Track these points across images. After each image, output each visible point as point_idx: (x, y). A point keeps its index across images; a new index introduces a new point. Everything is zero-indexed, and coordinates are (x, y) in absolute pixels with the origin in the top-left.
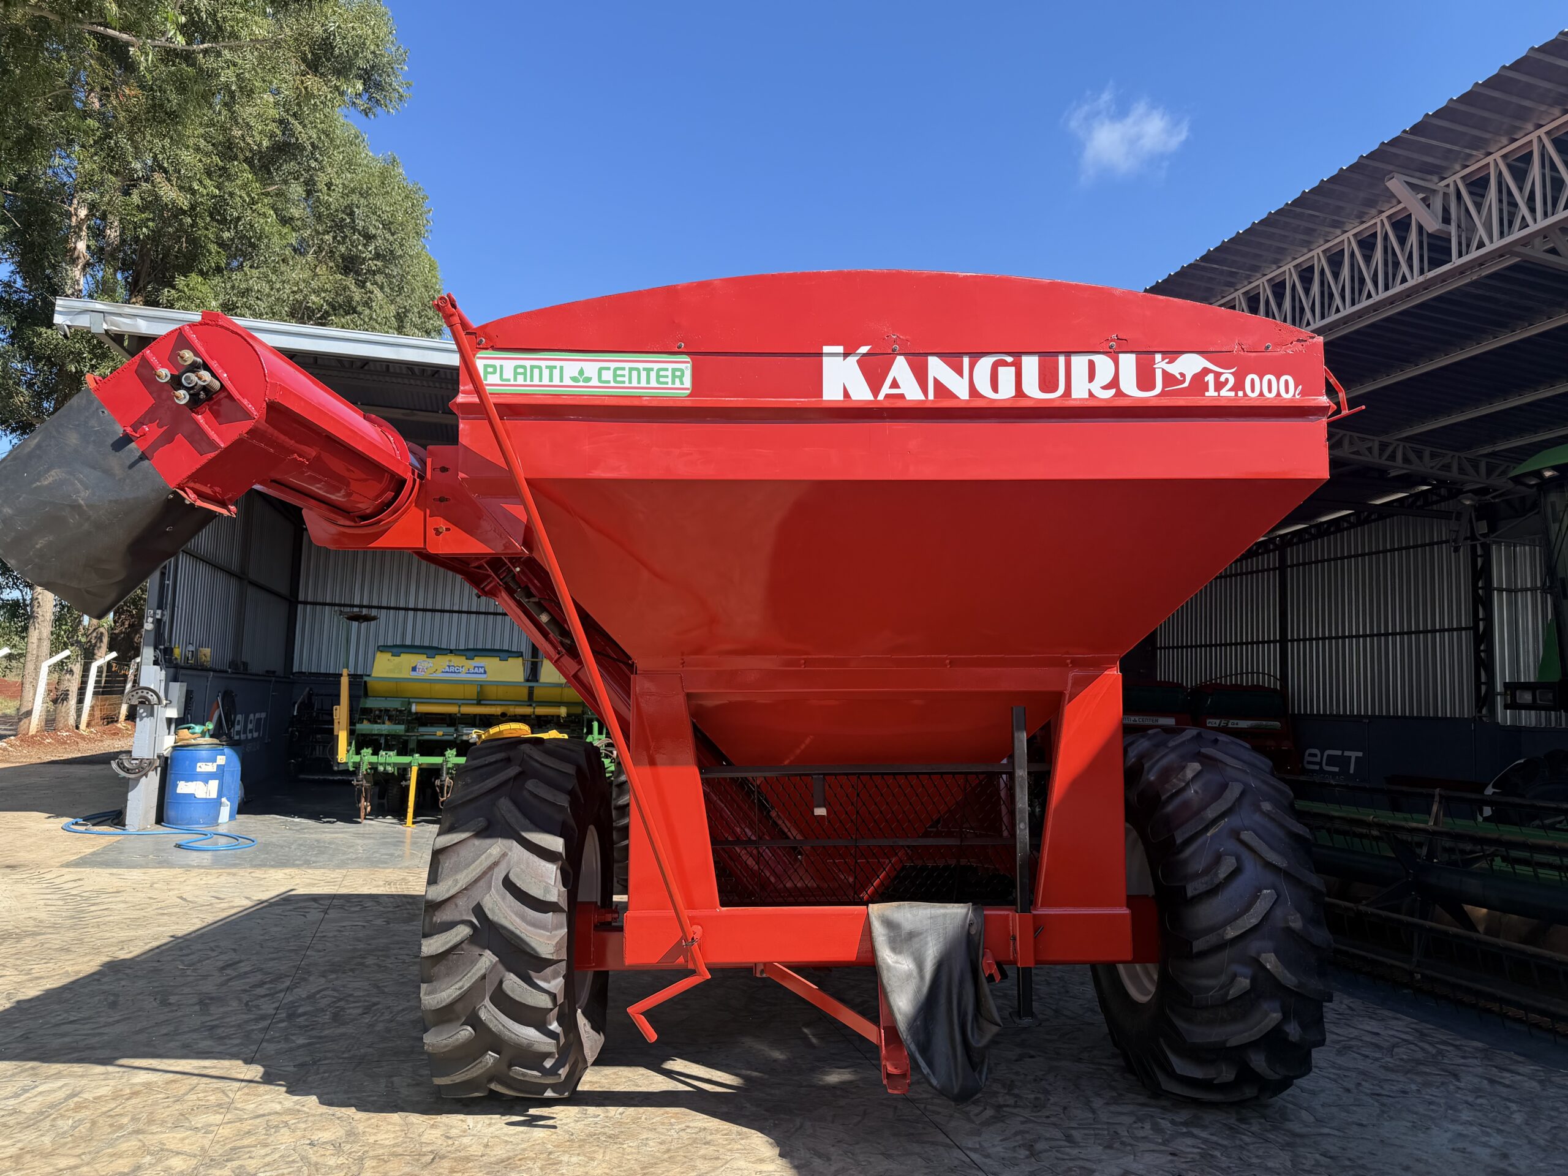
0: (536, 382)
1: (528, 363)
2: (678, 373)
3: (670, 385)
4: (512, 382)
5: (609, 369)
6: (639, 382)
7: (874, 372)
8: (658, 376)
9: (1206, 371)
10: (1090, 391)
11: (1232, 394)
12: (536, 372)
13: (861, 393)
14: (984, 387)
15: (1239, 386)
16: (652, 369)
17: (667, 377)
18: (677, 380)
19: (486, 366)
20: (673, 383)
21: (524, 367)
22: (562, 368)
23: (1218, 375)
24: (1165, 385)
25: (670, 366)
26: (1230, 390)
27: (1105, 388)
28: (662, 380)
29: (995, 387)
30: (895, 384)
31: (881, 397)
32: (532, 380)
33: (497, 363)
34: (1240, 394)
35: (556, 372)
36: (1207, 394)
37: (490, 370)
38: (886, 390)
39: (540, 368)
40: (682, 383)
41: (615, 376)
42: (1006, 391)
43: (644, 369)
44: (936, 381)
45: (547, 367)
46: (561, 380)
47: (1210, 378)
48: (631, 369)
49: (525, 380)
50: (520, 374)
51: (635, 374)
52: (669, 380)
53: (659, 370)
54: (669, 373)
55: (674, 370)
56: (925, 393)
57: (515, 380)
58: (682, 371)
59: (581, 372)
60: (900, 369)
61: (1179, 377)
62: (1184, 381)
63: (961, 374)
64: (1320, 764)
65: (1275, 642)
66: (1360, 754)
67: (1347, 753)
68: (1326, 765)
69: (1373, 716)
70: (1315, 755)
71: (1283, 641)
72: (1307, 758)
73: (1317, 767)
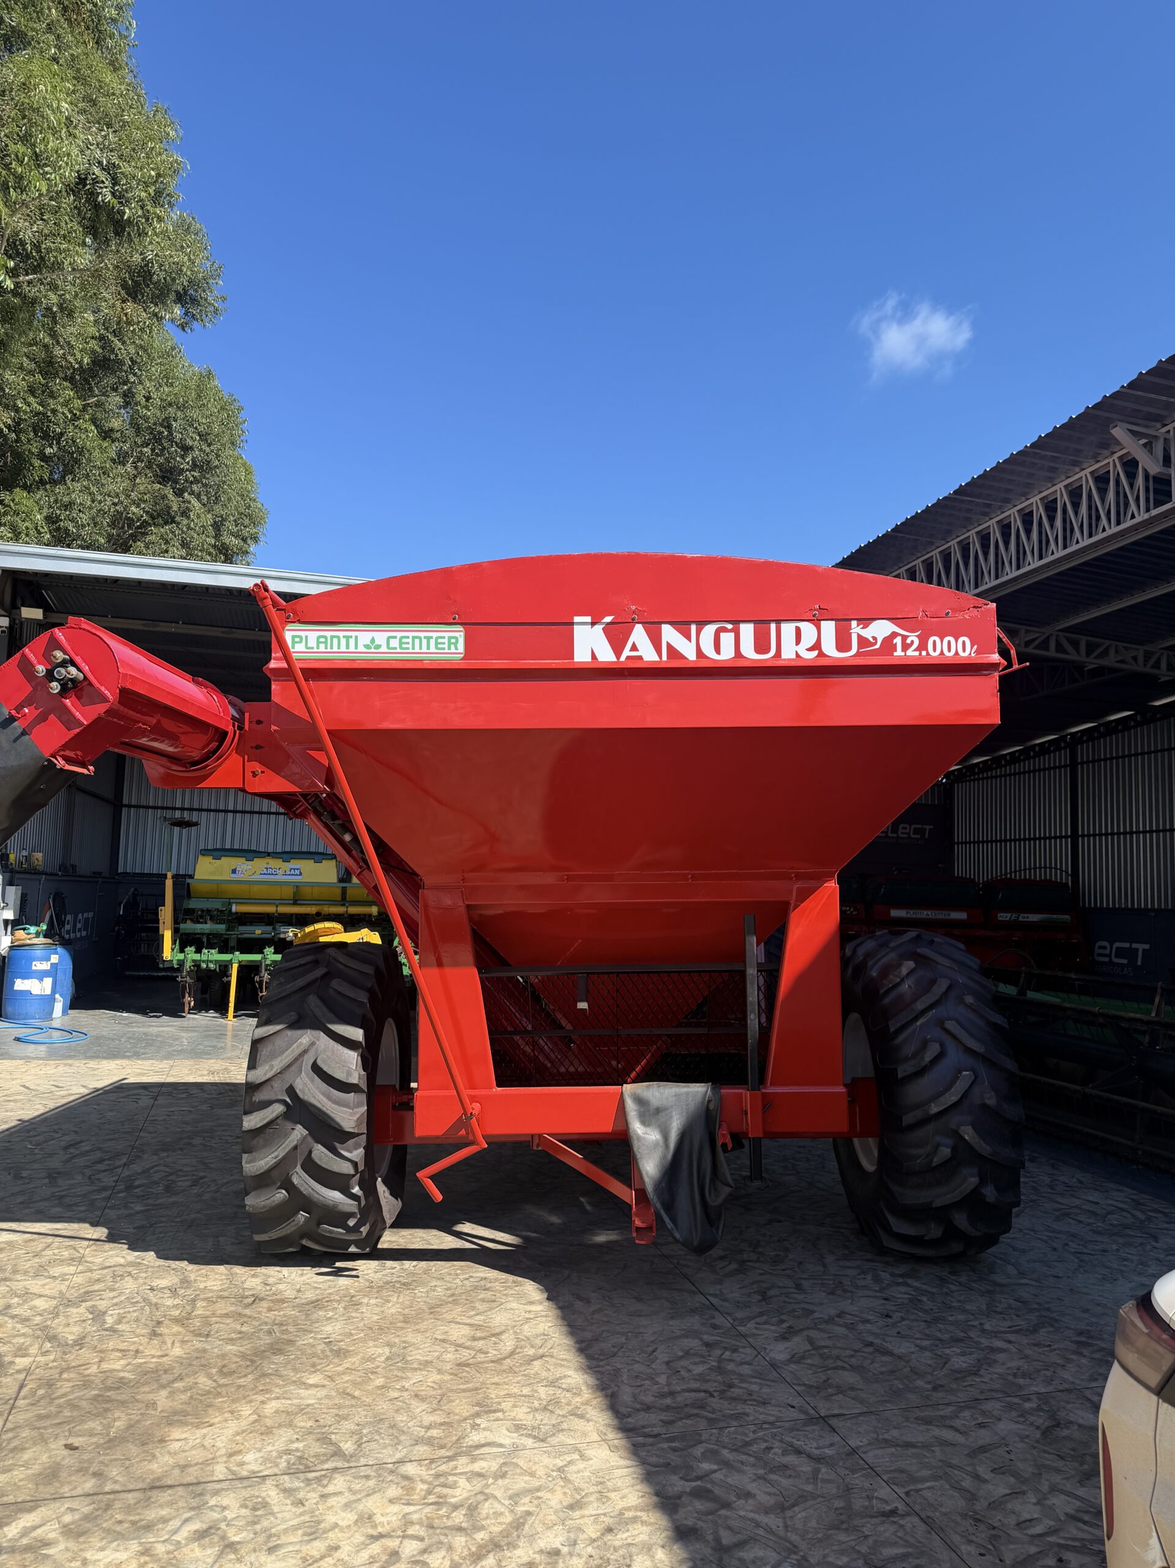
0: (335, 649)
1: (328, 634)
2: (453, 641)
3: (446, 651)
4: (315, 650)
5: (395, 637)
6: (421, 649)
7: (617, 637)
8: (437, 643)
9: (894, 635)
10: (797, 653)
11: (917, 653)
12: (335, 641)
13: (606, 655)
14: (709, 650)
15: (923, 646)
16: (432, 637)
17: (444, 643)
18: (452, 646)
19: (294, 637)
20: (449, 649)
21: (326, 637)
22: (356, 637)
23: (904, 638)
24: (860, 646)
25: (447, 635)
26: (915, 650)
27: (809, 650)
28: (439, 646)
29: (717, 649)
30: (634, 648)
31: (623, 658)
32: (331, 648)
33: (303, 633)
34: (924, 653)
35: (352, 642)
36: (895, 654)
37: (297, 640)
38: (627, 652)
39: (338, 637)
40: (457, 649)
41: (401, 643)
42: (727, 653)
43: (425, 637)
44: (669, 645)
45: (344, 637)
46: (356, 647)
47: (898, 641)
48: (414, 638)
49: (326, 648)
50: (322, 642)
51: (417, 641)
52: (446, 646)
53: (437, 638)
54: (446, 641)
55: (450, 638)
56: (660, 654)
57: (318, 648)
58: (456, 638)
59: (373, 641)
60: (639, 635)
61: (871, 640)
62: (875, 643)
63: (689, 638)
64: (1109, 956)
65: (1066, 837)
66: (1147, 947)
67: (1134, 946)
68: (1116, 956)
69: (1159, 910)
70: (1105, 948)
71: (1075, 836)
72: (1097, 951)
73: (1106, 959)
